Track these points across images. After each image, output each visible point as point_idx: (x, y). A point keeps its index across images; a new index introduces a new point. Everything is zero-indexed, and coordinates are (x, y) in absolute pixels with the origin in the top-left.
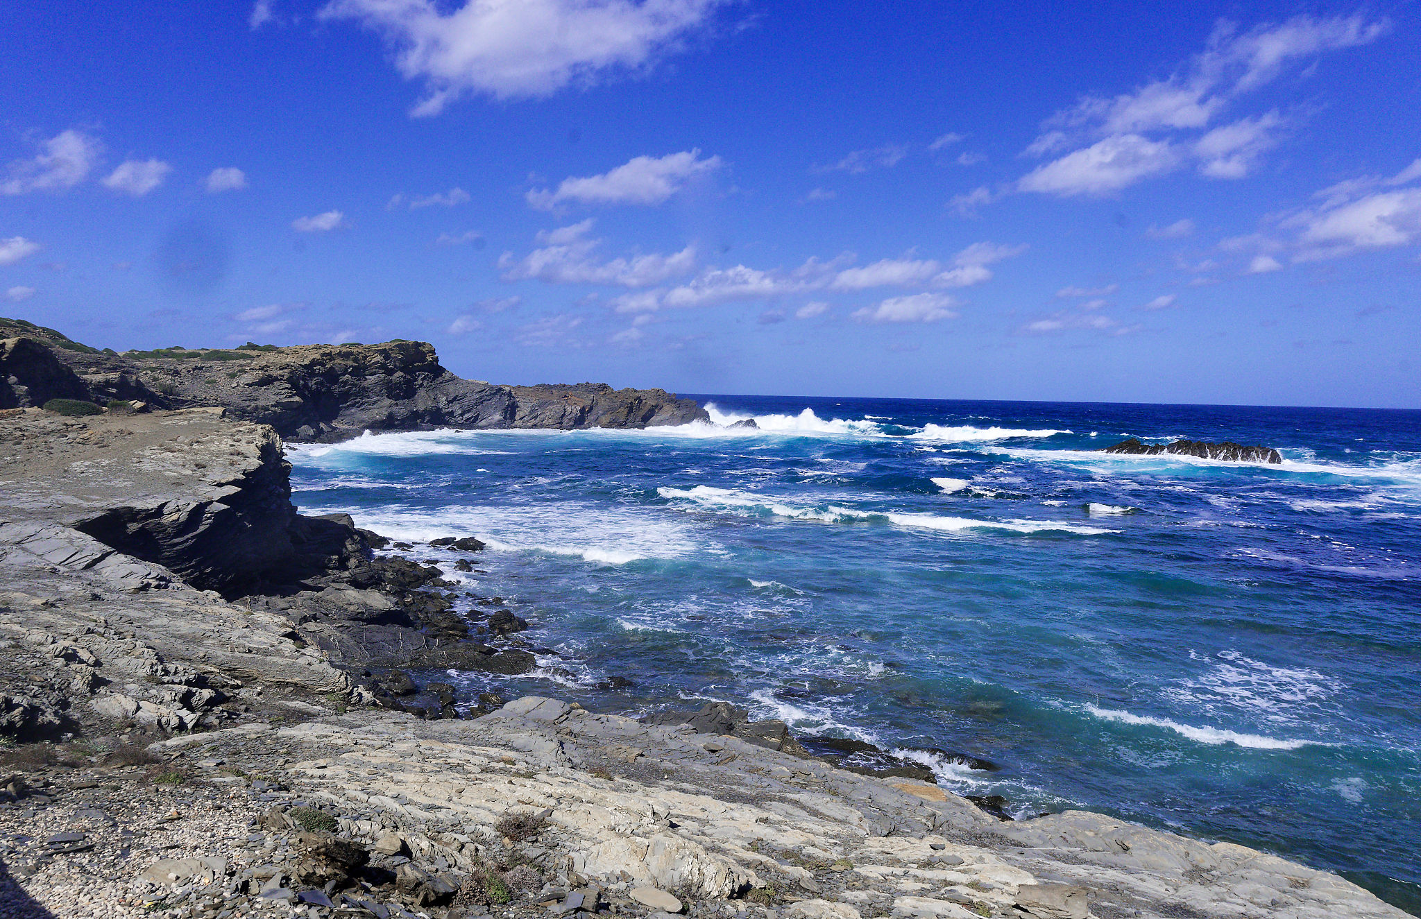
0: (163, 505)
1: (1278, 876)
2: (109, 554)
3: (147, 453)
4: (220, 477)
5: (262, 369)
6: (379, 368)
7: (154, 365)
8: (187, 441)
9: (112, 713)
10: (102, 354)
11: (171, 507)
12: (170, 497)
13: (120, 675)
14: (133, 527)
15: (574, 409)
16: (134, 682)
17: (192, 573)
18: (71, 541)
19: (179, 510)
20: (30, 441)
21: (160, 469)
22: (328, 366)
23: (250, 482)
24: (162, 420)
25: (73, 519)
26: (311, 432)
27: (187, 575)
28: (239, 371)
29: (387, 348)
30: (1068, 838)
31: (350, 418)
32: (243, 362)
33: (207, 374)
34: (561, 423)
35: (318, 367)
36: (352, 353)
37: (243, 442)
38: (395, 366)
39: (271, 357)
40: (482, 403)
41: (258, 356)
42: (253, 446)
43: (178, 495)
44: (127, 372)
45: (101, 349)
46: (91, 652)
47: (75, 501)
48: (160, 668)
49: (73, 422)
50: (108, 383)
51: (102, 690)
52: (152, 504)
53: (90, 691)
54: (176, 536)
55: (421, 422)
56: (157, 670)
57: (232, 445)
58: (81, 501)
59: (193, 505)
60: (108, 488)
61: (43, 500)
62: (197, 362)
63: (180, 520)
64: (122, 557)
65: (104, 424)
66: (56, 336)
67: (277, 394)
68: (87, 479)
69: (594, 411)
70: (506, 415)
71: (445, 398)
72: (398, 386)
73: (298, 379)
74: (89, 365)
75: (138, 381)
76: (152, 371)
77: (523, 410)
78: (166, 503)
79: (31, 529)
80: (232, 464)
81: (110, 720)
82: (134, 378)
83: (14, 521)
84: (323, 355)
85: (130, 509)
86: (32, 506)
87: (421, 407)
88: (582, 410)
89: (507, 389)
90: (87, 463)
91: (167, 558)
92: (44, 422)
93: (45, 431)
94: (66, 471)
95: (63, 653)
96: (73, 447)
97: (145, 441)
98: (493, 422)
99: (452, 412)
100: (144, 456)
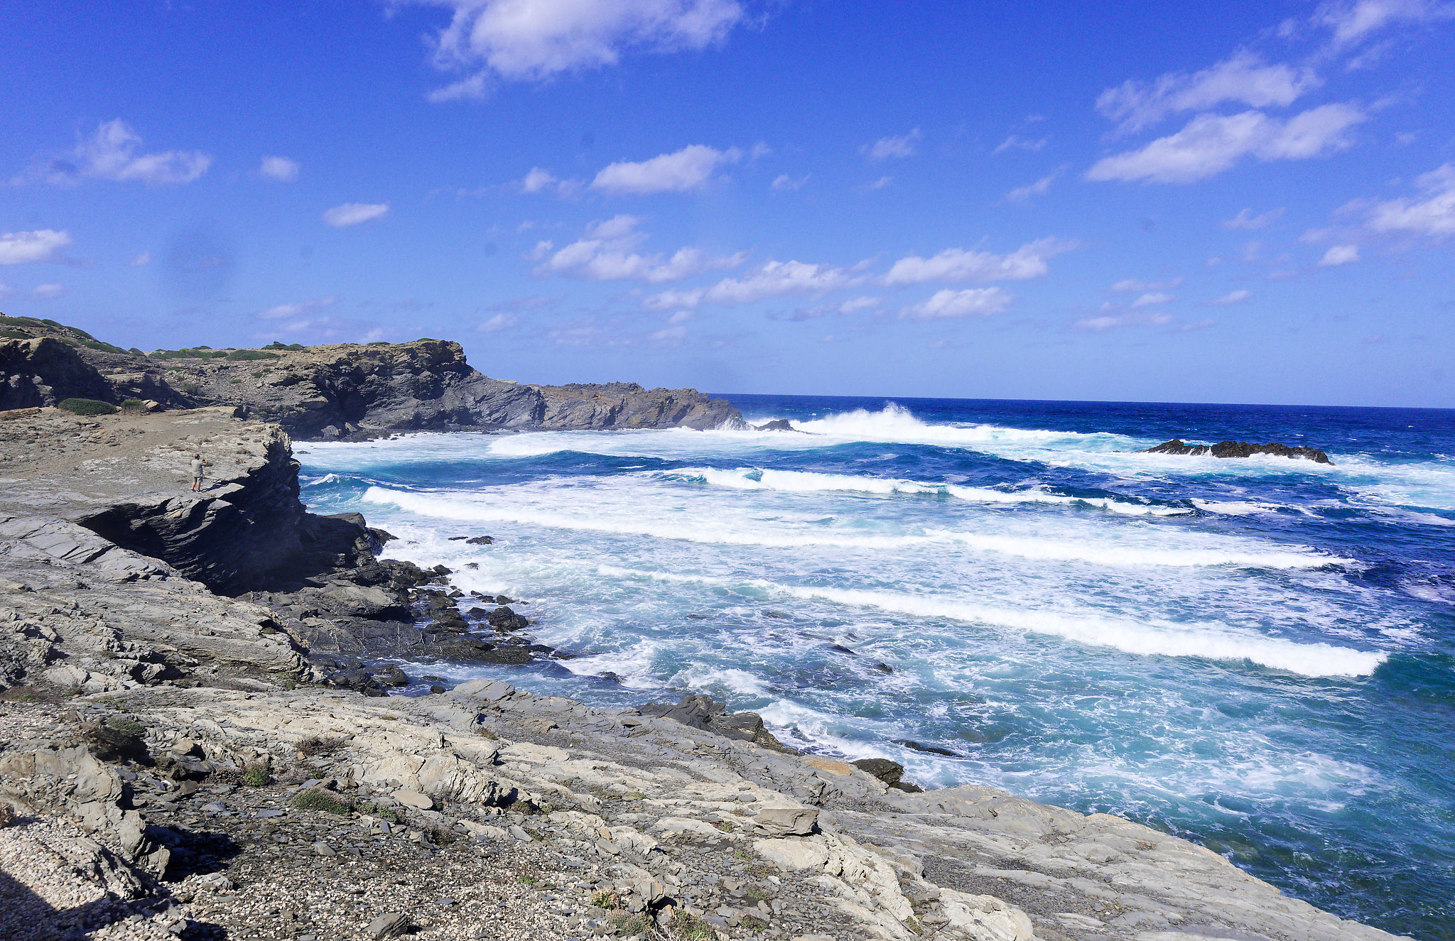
0: (167, 502)
1: (1128, 840)
2: (109, 548)
3: (157, 451)
4: (225, 475)
5: (287, 368)
6: (406, 367)
7: (180, 365)
8: (196, 440)
9: (64, 681)
10: (128, 353)
11: (173, 504)
12: (174, 494)
13: (78, 650)
14: (136, 523)
15: (604, 409)
16: (89, 656)
17: (195, 569)
18: (73, 536)
19: (182, 507)
20: (43, 440)
21: (168, 467)
22: (354, 365)
23: (254, 481)
24: (176, 419)
25: (78, 515)
26: (336, 432)
27: (190, 571)
28: (264, 371)
29: (414, 347)
30: (945, 806)
31: (376, 418)
32: (269, 361)
33: (233, 374)
34: (591, 423)
35: (344, 367)
36: (378, 353)
37: (251, 440)
38: (422, 365)
39: (297, 357)
40: (510, 402)
41: (284, 356)
42: (261, 444)
43: (181, 493)
44: (153, 372)
45: (127, 349)
46: (54, 630)
47: (82, 498)
48: (116, 644)
49: (86, 421)
50: (132, 383)
51: (58, 662)
52: (156, 501)
53: (45, 662)
54: (179, 532)
55: (448, 422)
56: (113, 647)
57: (239, 444)
58: (87, 498)
59: (195, 502)
60: (115, 485)
61: (51, 497)
62: (223, 362)
63: (183, 517)
64: (121, 552)
65: (116, 423)
66: (82, 335)
67: (303, 394)
68: (97, 477)
69: (624, 411)
70: (534, 416)
71: (473, 398)
72: (425, 385)
73: (323, 379)
74: (115, 365)
75: (162, 381)
76: (178, 371)
77: (553, 410)
78: (169, 500)
79: (35, 524)
80: (238, 462)
81: (60, 688)
82: (158, 377)
83: (20, 517)
84: (349, 354)
85: (134, 506)
86: (38, 503)
87: (448, 407)
88: (612, 410)
89: (536, 389)
90: (97, 461)
91: (171, 553)
92: (58, 421)
93: (59, 430)
94: (76, 469)
95: (24, 629)
96: (85, 445)
97: (156, 439)
98: (522, 422)
99: (480, 412)
100: (154, 455)
